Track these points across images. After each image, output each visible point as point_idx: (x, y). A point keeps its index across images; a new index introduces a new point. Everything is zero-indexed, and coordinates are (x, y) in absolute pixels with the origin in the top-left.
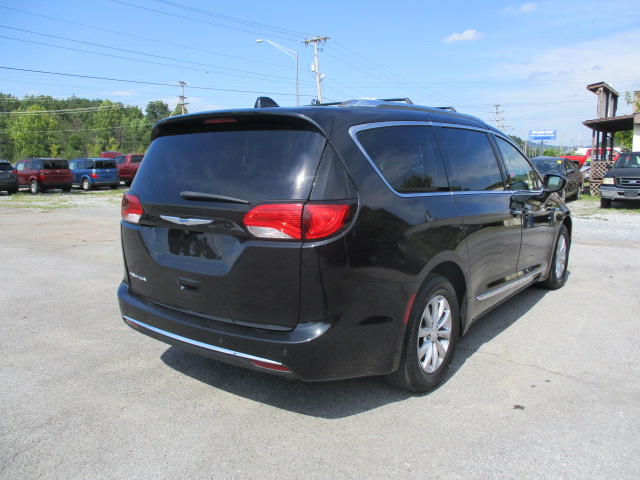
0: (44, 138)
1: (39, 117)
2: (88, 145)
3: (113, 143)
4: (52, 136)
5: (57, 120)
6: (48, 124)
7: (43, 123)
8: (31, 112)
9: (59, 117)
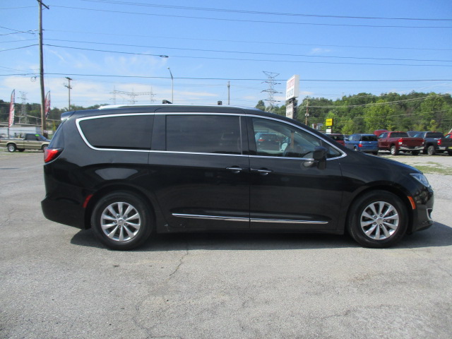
0: (384, 122)
1: (383, 107)
2: (415, 125)
3: (433, 124)
4: (390, 120)
5: (397, 108)
6: (388, 112)
7: (385, 111)
8: (378, 104)
9: (398, 107)
